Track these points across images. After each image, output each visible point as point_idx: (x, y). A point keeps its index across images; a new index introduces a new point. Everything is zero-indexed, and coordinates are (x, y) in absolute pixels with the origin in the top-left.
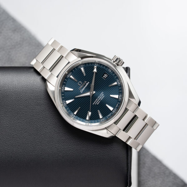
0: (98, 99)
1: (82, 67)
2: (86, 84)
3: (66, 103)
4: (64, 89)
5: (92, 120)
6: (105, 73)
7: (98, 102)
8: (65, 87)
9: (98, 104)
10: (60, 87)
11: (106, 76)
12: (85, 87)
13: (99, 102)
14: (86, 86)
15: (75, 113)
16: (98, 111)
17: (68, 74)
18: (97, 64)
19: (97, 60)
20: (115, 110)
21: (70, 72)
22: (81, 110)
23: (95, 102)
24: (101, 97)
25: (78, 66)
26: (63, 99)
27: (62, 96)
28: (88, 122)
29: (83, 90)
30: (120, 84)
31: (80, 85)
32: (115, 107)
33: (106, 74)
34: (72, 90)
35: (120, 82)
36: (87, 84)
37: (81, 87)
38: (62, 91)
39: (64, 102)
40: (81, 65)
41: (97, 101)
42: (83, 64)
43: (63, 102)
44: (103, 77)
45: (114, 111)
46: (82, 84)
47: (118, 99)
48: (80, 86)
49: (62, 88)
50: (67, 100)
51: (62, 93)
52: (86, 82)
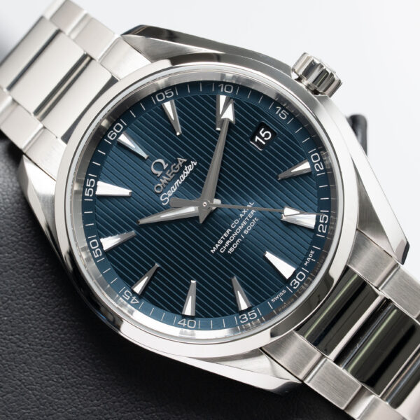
0: (233, 231)
1: (167, 100)
2: (182, 169)
3: (101, 246)
4: (95, 188)
5: (207, 316)
6: (261, 125)
7: (231, 245)
8: (99, 183)
9: (231, 250)
10: (78, 181)
11: (267, 135)
12: (178, 182)
13: (236, 244)
14: (183, 177)
15: (138, 288)
16: (230, 282)
17: (111, 128)
18: (229, 89)
19: (230, 70)
20: (301, 276)
21: (118, 121)
22: (160, 277)
23: (220, 242)
24: (244, 223)
25: (154, 95)
26: (88, 232)
27: (86, 219)
28: (192, 324)
29: (170, 193)
30: (325, 170)
31: (159, 173)
32: (302, 265)
33: (267, 128)
34: (125, 192)
35: (322, 160)
36: (189, 169)
37: (164, 180)
38: (84, 197)
39: (94, 244)
40: (163, 90)
41: (227, 239)
42: (172, 88)
43: (88, 241)
44: (253, 139)
45: (297, 281)
46: (168, 168)
47: (314, 231)
48: (158, 178)
49: (85, 187)
50: (107, 235)
51: (85, 206)
52: (182, 160)
